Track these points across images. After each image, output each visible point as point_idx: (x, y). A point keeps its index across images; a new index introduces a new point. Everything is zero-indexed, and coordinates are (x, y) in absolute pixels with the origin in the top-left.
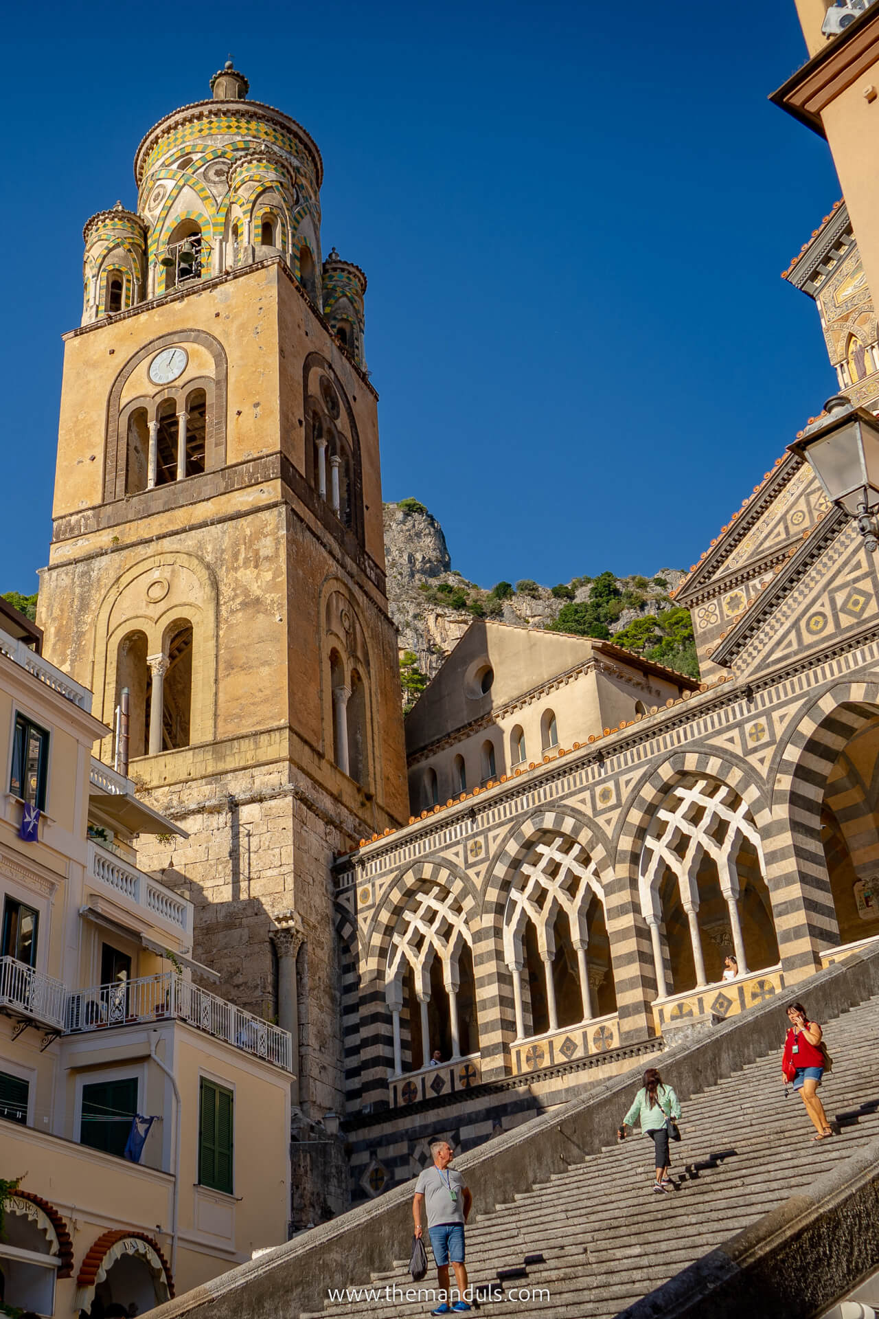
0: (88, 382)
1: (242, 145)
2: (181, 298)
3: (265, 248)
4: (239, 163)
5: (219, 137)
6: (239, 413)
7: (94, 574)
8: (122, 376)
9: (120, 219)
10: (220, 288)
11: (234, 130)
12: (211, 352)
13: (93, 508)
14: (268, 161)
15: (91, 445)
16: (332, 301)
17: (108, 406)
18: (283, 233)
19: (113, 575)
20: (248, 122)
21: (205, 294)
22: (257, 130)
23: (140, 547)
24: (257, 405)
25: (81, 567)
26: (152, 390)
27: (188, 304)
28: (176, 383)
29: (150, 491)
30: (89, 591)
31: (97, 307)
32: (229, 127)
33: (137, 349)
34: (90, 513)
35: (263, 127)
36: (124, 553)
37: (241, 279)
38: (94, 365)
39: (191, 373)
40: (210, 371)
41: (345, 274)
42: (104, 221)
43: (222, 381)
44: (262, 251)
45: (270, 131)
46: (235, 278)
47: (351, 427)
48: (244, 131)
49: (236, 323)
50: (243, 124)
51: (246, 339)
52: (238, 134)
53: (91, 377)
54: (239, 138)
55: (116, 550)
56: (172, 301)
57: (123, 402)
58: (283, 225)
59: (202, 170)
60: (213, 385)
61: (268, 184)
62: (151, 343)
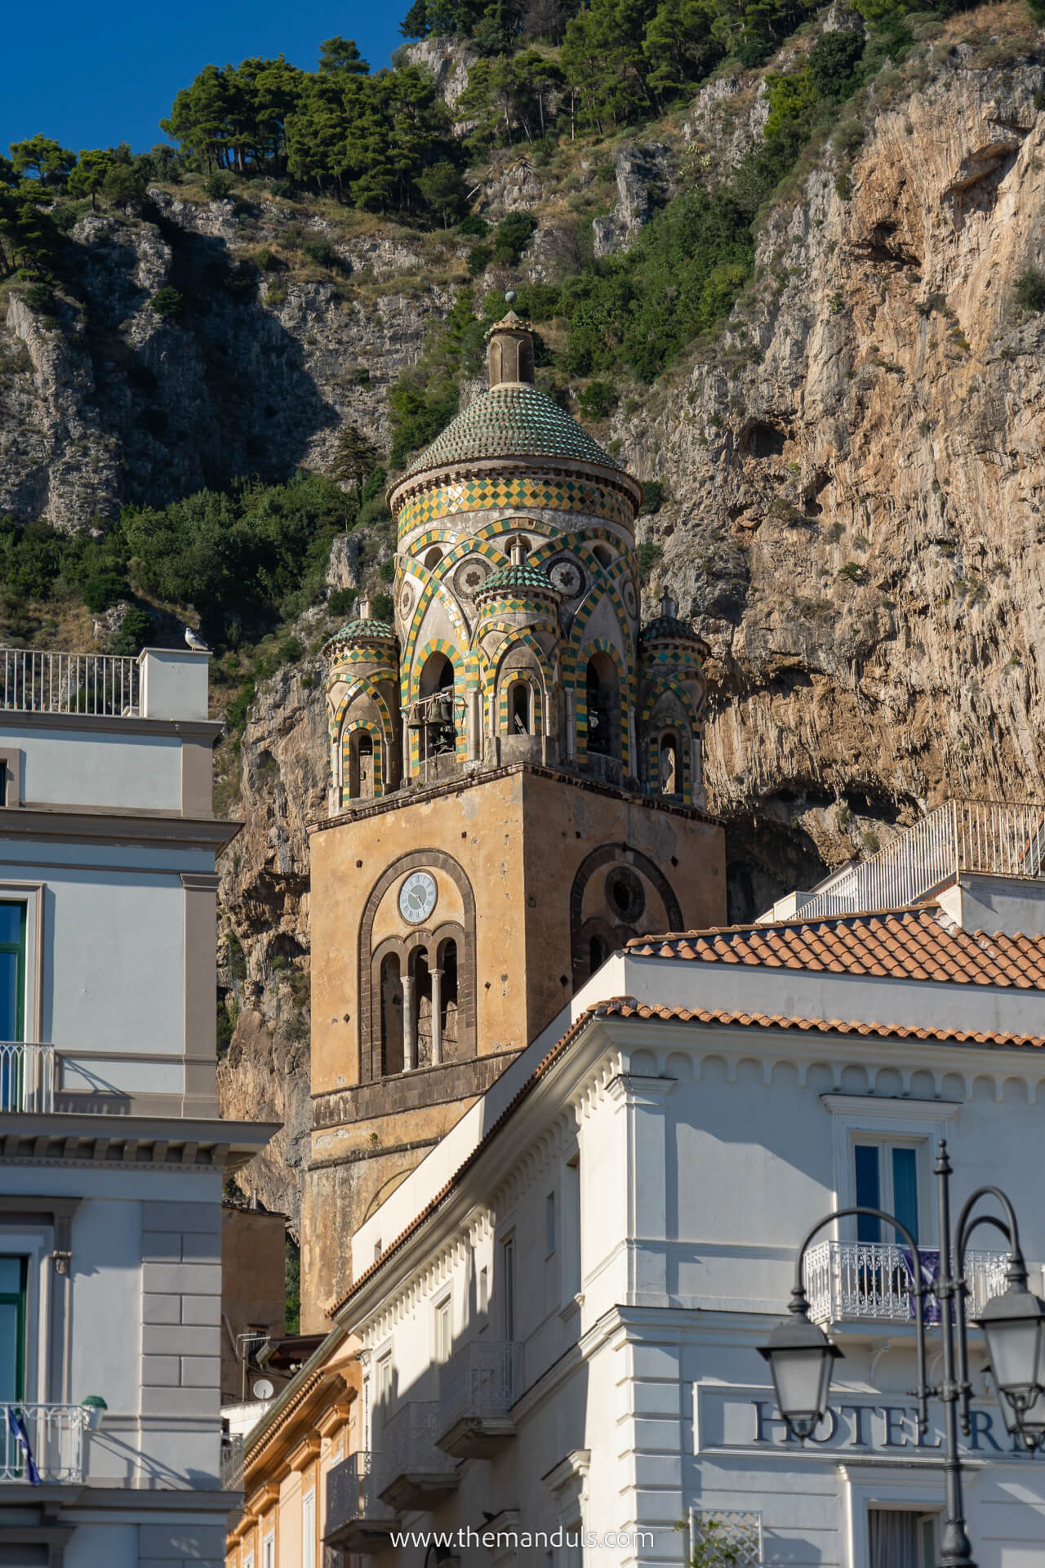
0: (337, 904)
1: (499, 528)
2: (427, 799)
3: (512, 739)
4: (482, 597)
5: (471, 515)
6: (488, 986)
7: (354, 1183)
8: (372, 903)
9: (361, 647)
10: (467, 794)
11: (489, 502)
12: (460, 888)
13: (351, 1089)
14: (515, 597)
15: (344, 1000)
16: (651, 702)
17: (360, 944)
18: (538, 706)
19: (372, 1187)
20: (508, 483)
21: (452, 798)
22: (521, 494)
23: (396, 1155)
24: (505, 978)
25: (340, 1172)
26: (404, 931)
27: (435, 810)
28: (428, 925)
29: (406, 1076)
30: (349, 1206)
31: (341, 789)
32: (483, 497)
33: (384, 868)
34: (348, 1094)
35: (529, 485)
36: (382, 1160)
37: (487, 785)
38: (342, 879)
39: (440, 916)
40: (459, 916)
41: (670, 652)
42: (342, 650)
43: (471, 935)
44: (510, 743)
45: (541, 488)
46: (481, 783)
47: (668, 910)
48: (502, 501)
49: (483, 853)
50: (502, 489)
51: (493, 878)
52: (494, 507)
53: (340, 897)
54: (496, 515)
55: (374, 1155)
56: (418, 801)
57: (376, 940)
58: (537, 692)
59: (451, 573)
60: (462, 936)
61: (514, 637)
62: (399, 860)
